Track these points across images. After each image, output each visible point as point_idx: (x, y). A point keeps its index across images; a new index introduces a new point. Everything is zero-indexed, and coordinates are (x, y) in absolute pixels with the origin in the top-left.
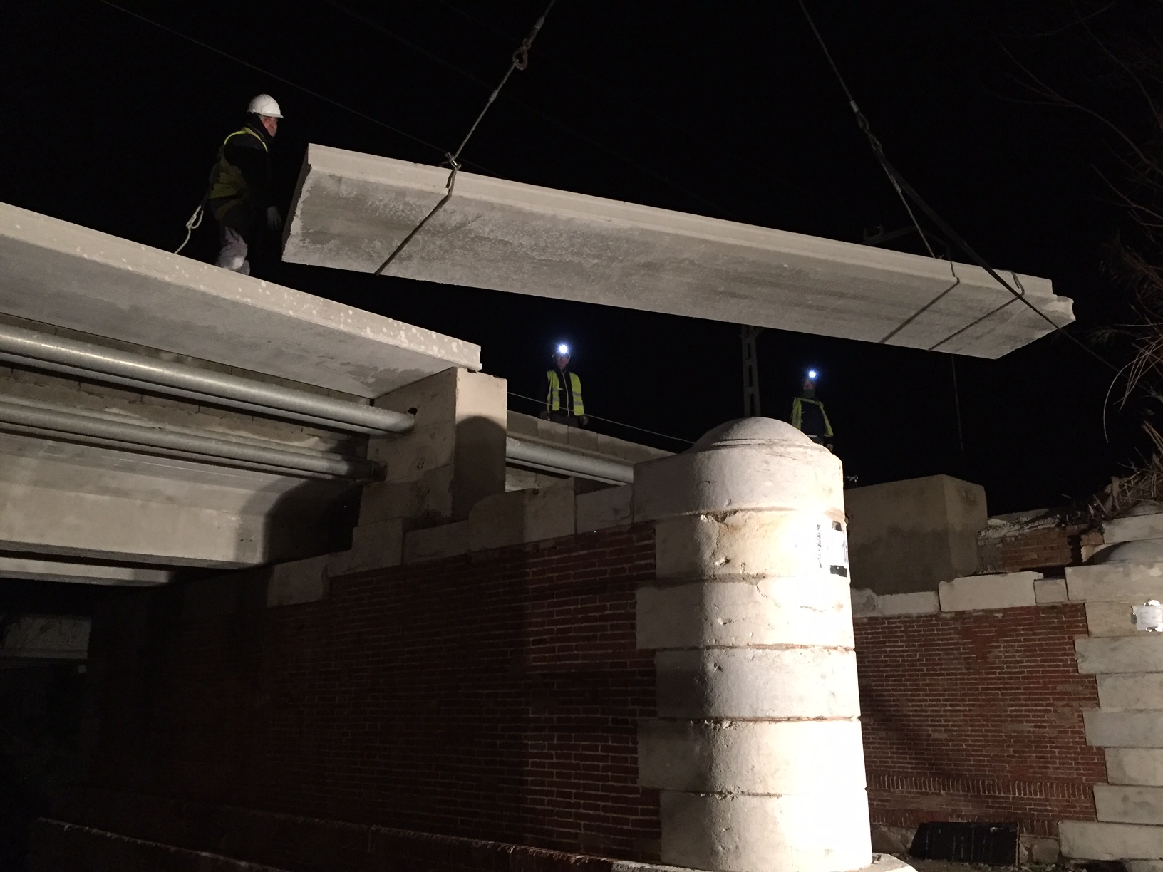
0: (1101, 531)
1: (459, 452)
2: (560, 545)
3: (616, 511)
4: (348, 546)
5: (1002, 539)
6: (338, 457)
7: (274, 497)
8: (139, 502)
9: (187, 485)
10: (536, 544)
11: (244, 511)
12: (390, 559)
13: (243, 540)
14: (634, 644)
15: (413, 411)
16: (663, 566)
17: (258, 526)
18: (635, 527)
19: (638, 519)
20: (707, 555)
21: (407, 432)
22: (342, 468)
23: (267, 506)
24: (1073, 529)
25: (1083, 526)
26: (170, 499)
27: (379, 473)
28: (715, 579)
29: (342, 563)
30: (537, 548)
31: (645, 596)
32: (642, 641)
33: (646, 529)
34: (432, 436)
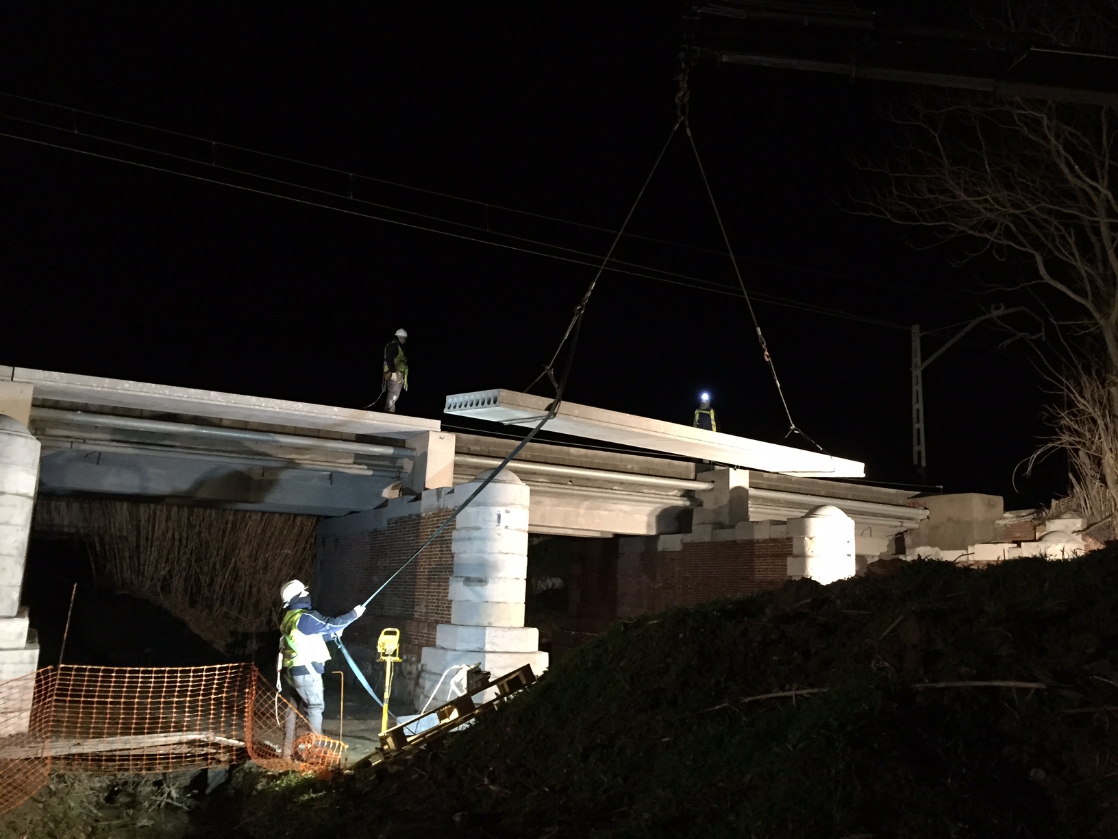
0: (1045, 525)
1: (730, 502)
2: (765, 541)
3: (782, 532)
4: (690, 531)
5: (1005, 525)
6: (686, 499)
7: (659, 510)
8: (616, 513)
9: (631, 507)
10: (758, 540)
11: (649, 515)
12: (707, 538)
13: (649, 526)
14: (786, 574)
15: (713, 482)
16: (795, 551)
17: (653, 521)
18: (788, 539)
19: (788, 536)
20: (806, 549)
21: (711, 490)
22: (688, 503)
23: (657, 513)
24: (1036, 522)
25: (1040, 522)
26: (625, 512)
27: (700, 504)
28: (809, 557)
29: (688, 538)
30: (758, 542)
31: (789, 559)
32: (789, 573)
33: (790, 539)
34: (721, 493)
